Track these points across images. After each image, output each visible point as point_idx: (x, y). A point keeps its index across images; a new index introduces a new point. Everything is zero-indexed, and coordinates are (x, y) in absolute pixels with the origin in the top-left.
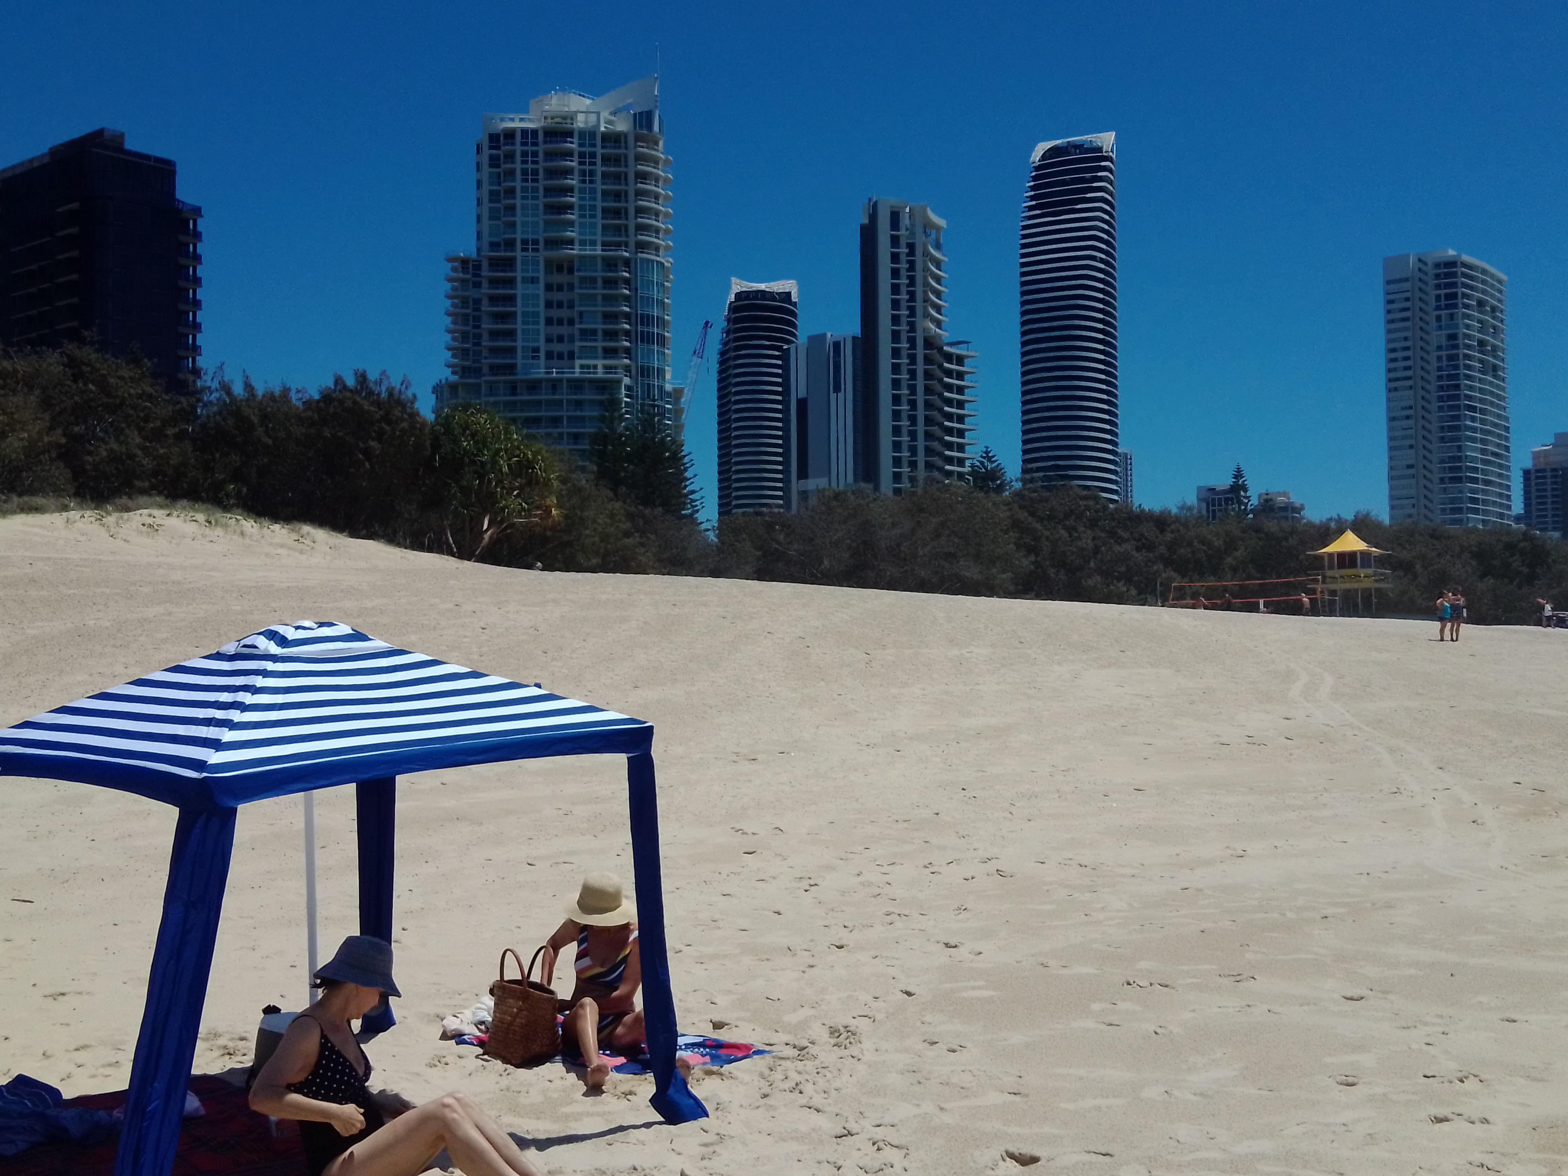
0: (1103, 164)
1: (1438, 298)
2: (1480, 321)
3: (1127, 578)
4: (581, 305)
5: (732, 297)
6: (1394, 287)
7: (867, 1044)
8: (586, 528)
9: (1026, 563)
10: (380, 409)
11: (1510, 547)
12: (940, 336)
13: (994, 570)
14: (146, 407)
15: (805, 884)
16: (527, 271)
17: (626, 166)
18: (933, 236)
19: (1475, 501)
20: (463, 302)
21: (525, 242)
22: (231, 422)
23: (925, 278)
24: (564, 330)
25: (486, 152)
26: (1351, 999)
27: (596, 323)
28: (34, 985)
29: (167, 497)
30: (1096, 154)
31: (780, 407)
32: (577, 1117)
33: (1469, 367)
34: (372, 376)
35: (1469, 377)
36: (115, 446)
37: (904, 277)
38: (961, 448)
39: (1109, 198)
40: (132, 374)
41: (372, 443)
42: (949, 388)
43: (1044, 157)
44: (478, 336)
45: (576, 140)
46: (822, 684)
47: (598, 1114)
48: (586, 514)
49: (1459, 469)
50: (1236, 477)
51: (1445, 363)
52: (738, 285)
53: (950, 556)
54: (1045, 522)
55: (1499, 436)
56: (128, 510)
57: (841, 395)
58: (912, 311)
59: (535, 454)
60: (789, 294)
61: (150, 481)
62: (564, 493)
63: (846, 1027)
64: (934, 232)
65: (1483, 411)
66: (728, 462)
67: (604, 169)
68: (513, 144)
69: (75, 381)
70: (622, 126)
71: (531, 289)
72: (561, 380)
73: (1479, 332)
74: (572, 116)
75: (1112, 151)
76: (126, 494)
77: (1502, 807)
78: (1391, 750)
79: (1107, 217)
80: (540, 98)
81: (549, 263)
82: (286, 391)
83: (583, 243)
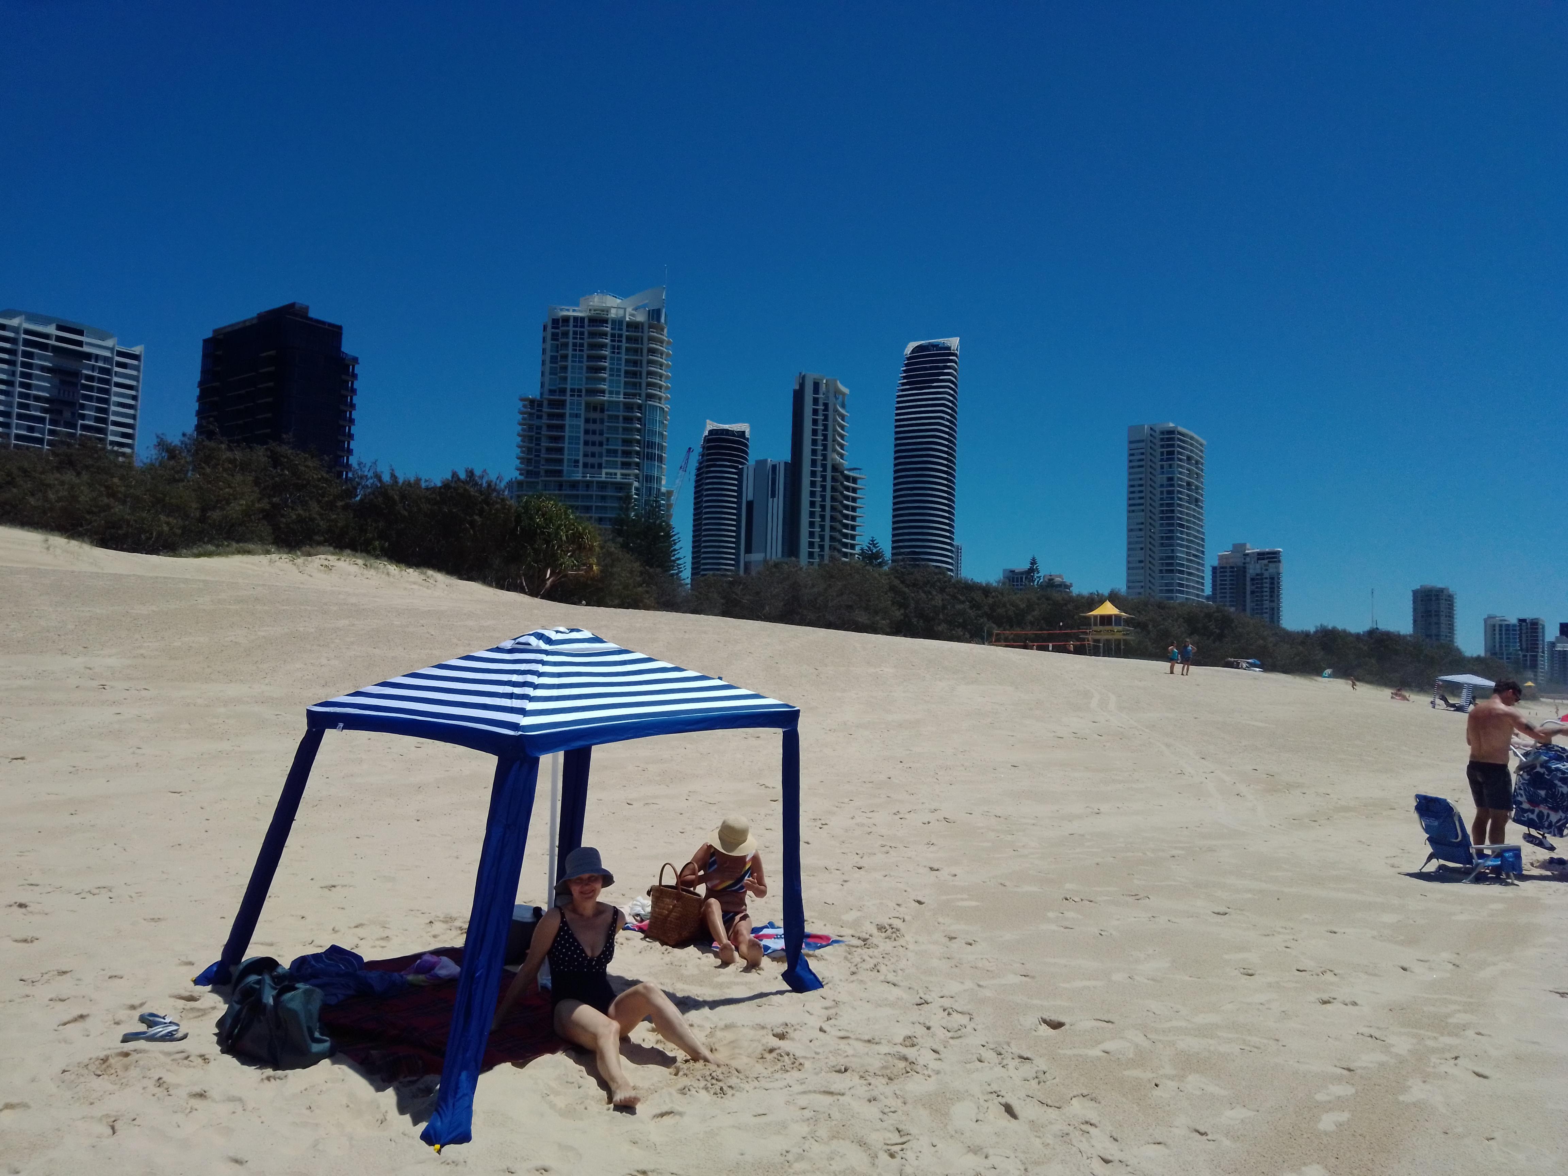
0: (951, 358)
1: (1162, 453)
2: (1188, 470)
3: (963, 626)
4: (608, 433)
5: (706, 433)
6: (1134, 446)
7: (908, 937)
8: (615, 579)
9: (898, 614)
10: (482, 495)
11: (1209, 616)
12: (842, 464)
13: (878, 618)
14: (323, 487)
15: (819, 824)
16: (573, 409)
17: (642, 344)
18: (840, 399)
19: (1181, 585)
20: (529, 428)
21: (572, 390)
22: (380, 499)
23: (834, 426)
24: (596, 449)
25: (550, 330)
26: (1218, 914)
27: (618, 445)
28: (312, 879)
29: (335, 548)
30: (946, 352)
31: (735, 506)
32: (729, 985)
33: (1180, 499)
34: (478, 472)
35: (1180, 506)
36: (301, 512)
37: (821, 425)
38: (853, 537)
39: (954, 380)
40: (315, 465)
41: (476, 517)
42: (847, 498)
43: (913, 352)
44: (539, 451)
45: (609, 325)
46: (791, 688)
47: (742, 984)
48: (615, 570)
49: (1171, 564)
50: (1032, 564)
51: (1165, 495)
52: (711, 425)
53: (850, 608)
54: (911, 588)
55: (1198, 544)
56: (310, 555)
57: (775, 499)
58: (825, 447)
59: (584, 529)
60: (744, 432)
61: (324, 537)
62: (601, 555)
63: (890, 925)
64: (841, 396)
65: (1188, 528)
66: (699, 541)
67: (627, 345)
68: (568, 326)
69: (275, 467)
70: (641, 318)
71: (575, 422)
72: (592, 482)
73: (1187, 477)
74: (607, 310)
75: (957, 350)
76: (309, 545)
77: (1252, 786)
78: (1168, 745)
79: (952, 392)
80: (587, 297)
81: (588, 405)
82: (418, 480)
83: (611, 393)
